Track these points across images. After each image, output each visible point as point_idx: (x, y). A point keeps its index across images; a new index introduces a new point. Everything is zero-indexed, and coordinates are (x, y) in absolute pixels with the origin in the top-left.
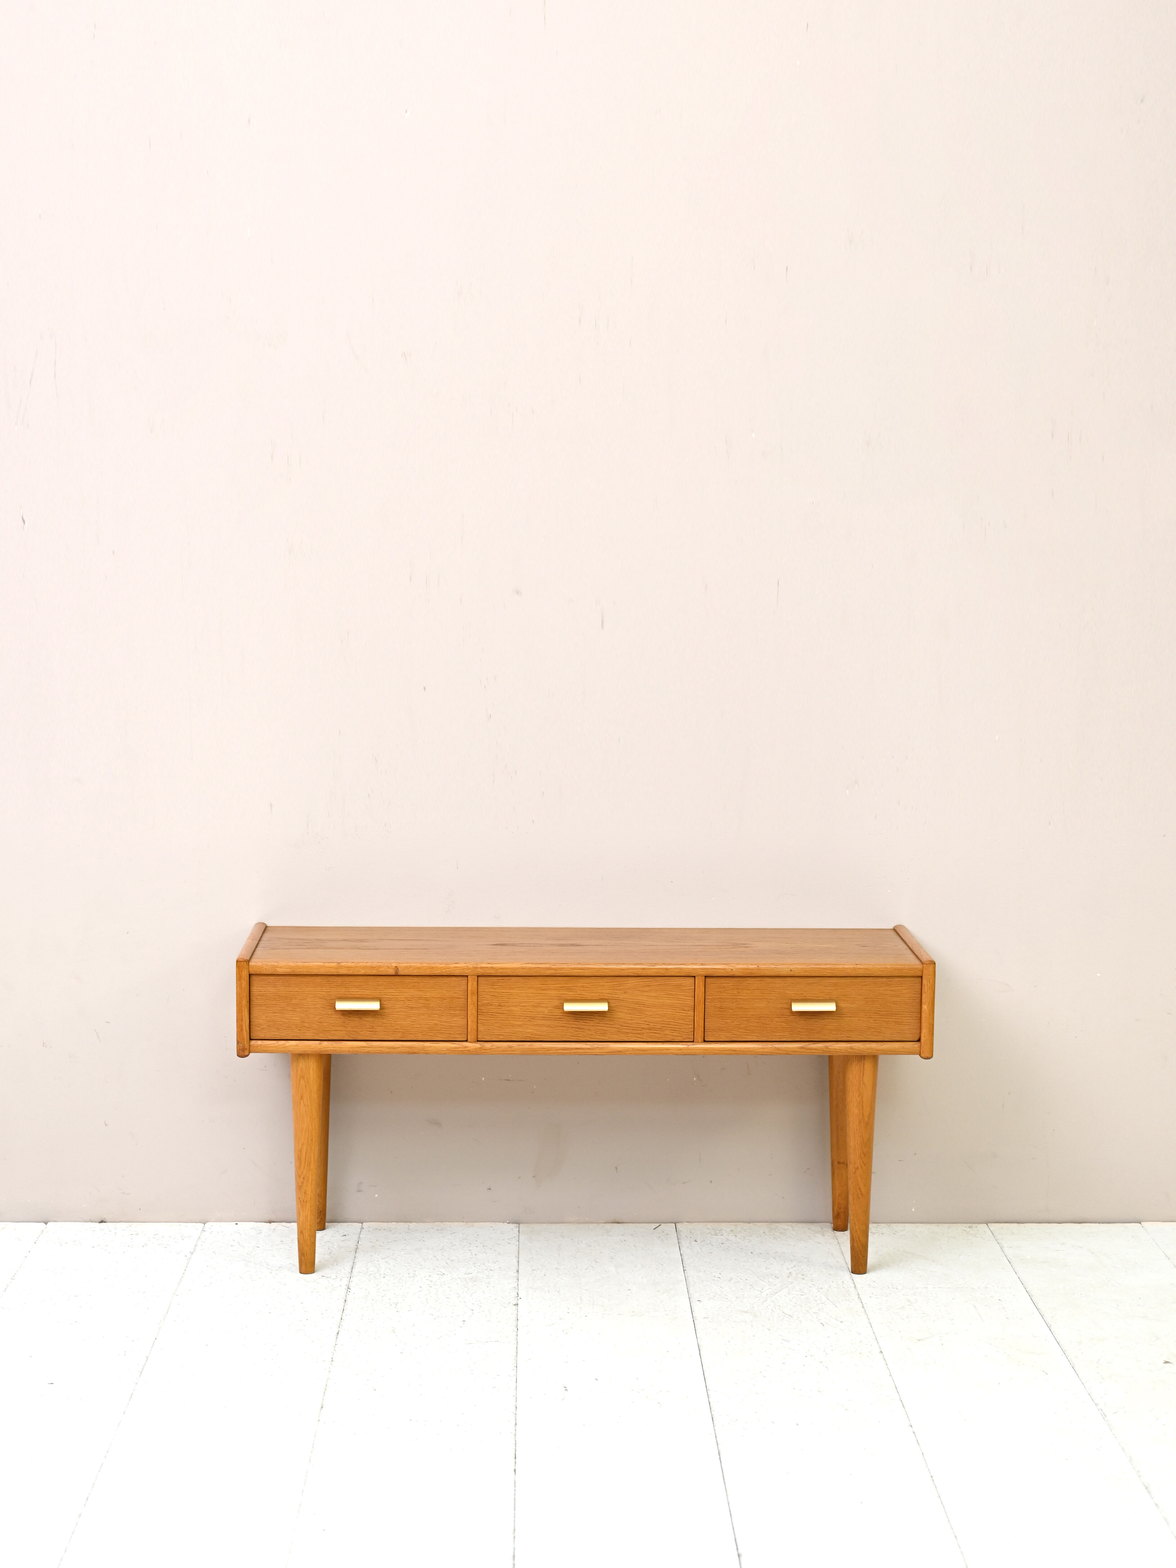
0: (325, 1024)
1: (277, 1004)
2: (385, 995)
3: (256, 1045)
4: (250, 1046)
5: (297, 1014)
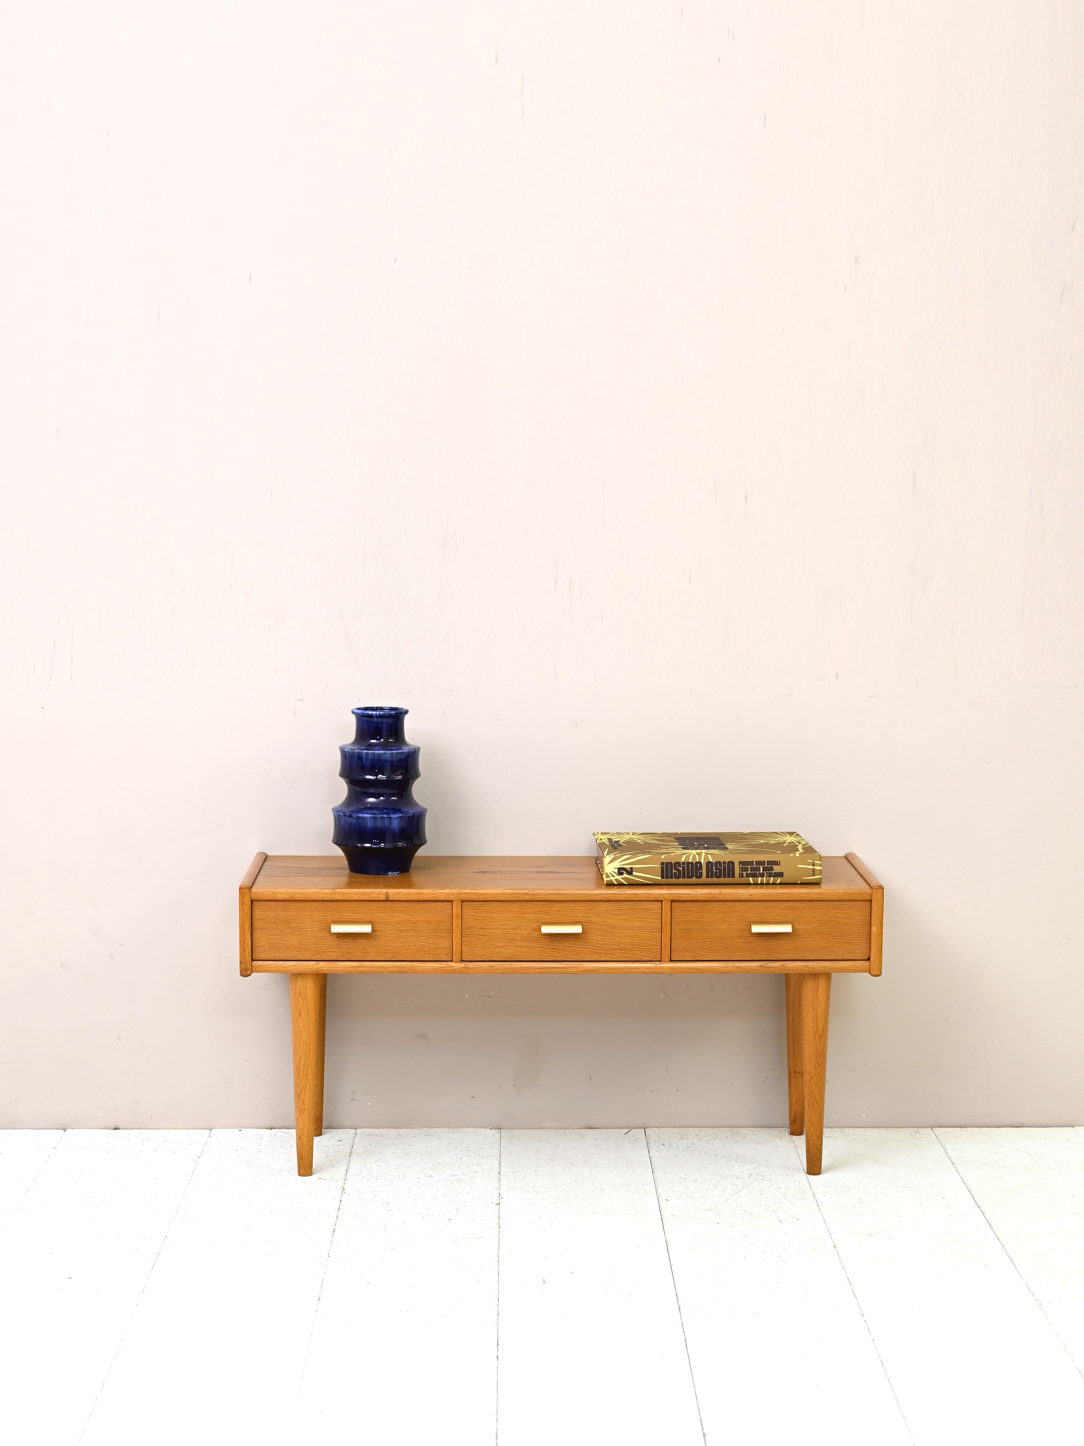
0: (321, 946)
1: (277, 927)
2: (376, 918)
3: (258, 966)
4: (252, 966)
5: (295, 936)
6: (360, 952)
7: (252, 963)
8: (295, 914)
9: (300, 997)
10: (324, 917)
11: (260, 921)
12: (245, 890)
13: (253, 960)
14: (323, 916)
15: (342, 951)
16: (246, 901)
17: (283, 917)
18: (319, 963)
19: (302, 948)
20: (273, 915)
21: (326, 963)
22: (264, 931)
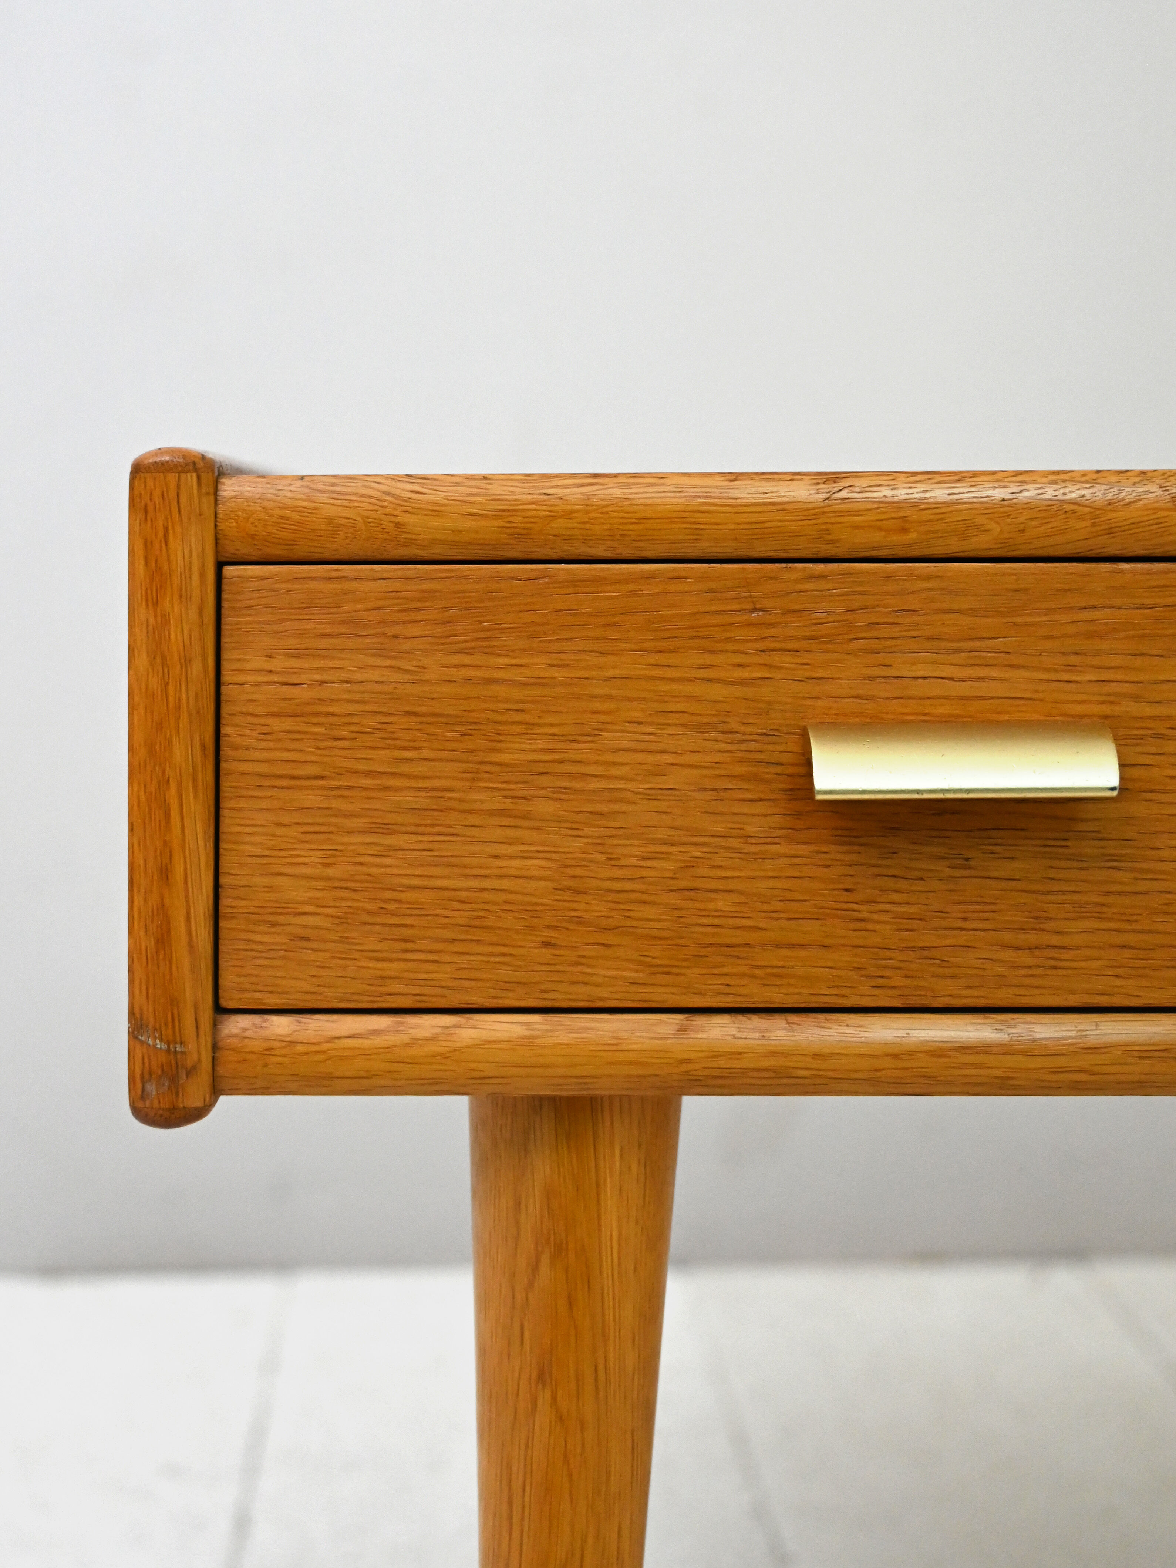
0: (722, 903)
1: (405, 768)
2: (1136, 698)
3: (258, 1046)
4: (215, 1047)
5: (534, 836)
6: (1004, 946)
7: (215, 1025)
8: (539, 666)
9: (545, 1259)
10: (748, 692)
11: (276, 724)
12: (172, 478)
13: (220, 1010)
14: (742, 682)
15: (875, 940)
16: (179, 562)
17: (446, 689)
18: (700, 1020)
19: (580, 921)
20: (374, 675)
21: (756, 1022)
22: (311, 799)
